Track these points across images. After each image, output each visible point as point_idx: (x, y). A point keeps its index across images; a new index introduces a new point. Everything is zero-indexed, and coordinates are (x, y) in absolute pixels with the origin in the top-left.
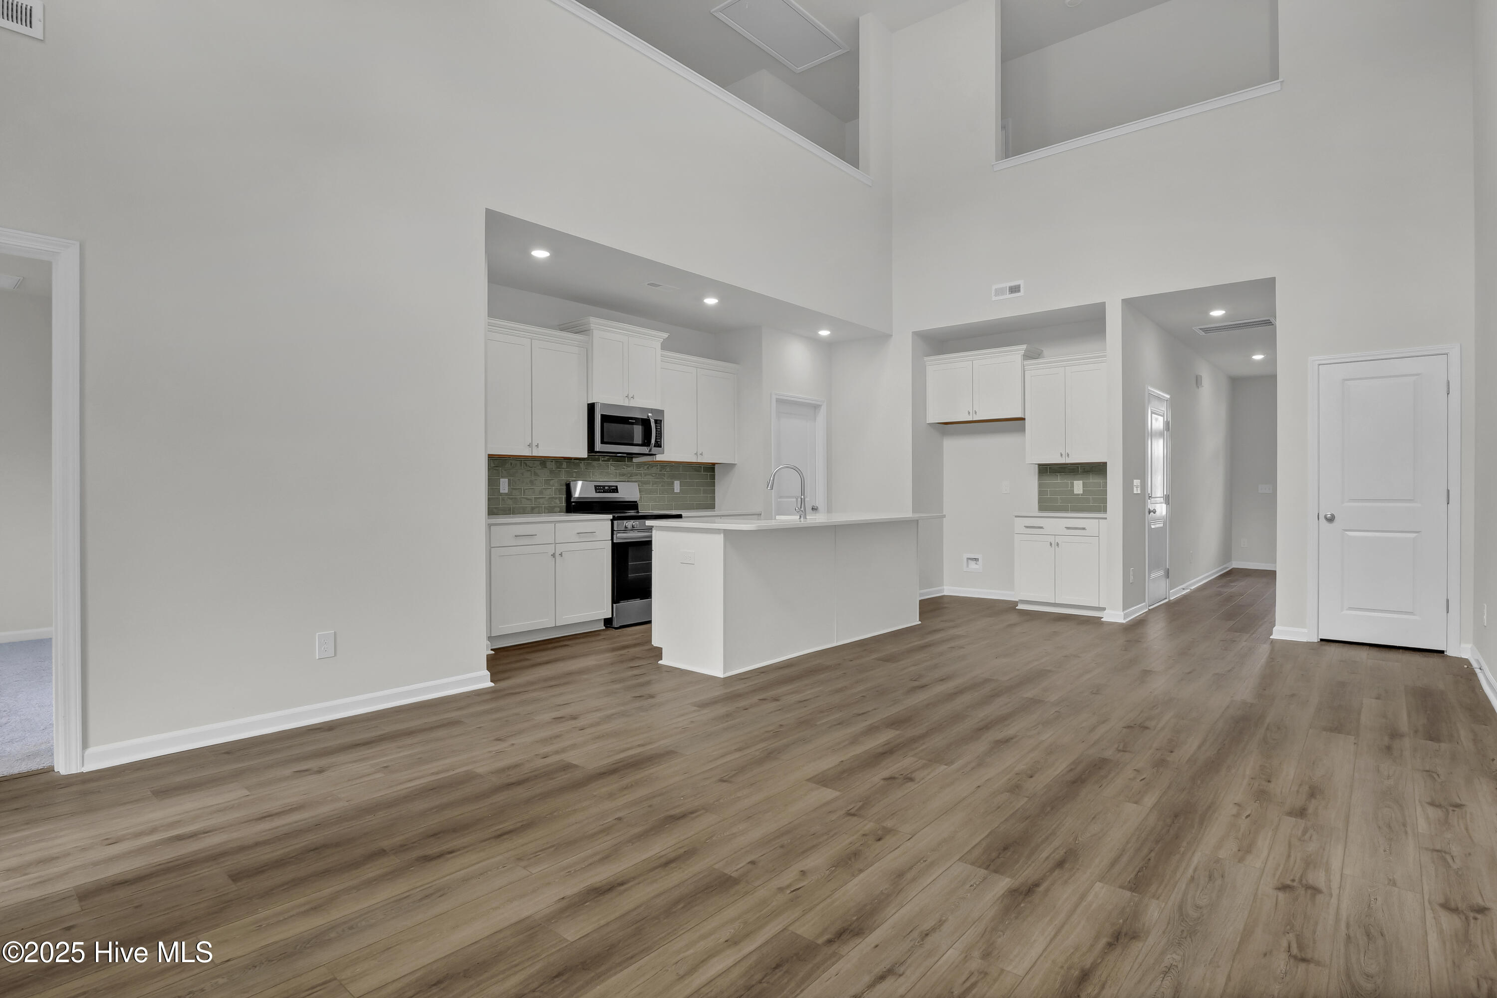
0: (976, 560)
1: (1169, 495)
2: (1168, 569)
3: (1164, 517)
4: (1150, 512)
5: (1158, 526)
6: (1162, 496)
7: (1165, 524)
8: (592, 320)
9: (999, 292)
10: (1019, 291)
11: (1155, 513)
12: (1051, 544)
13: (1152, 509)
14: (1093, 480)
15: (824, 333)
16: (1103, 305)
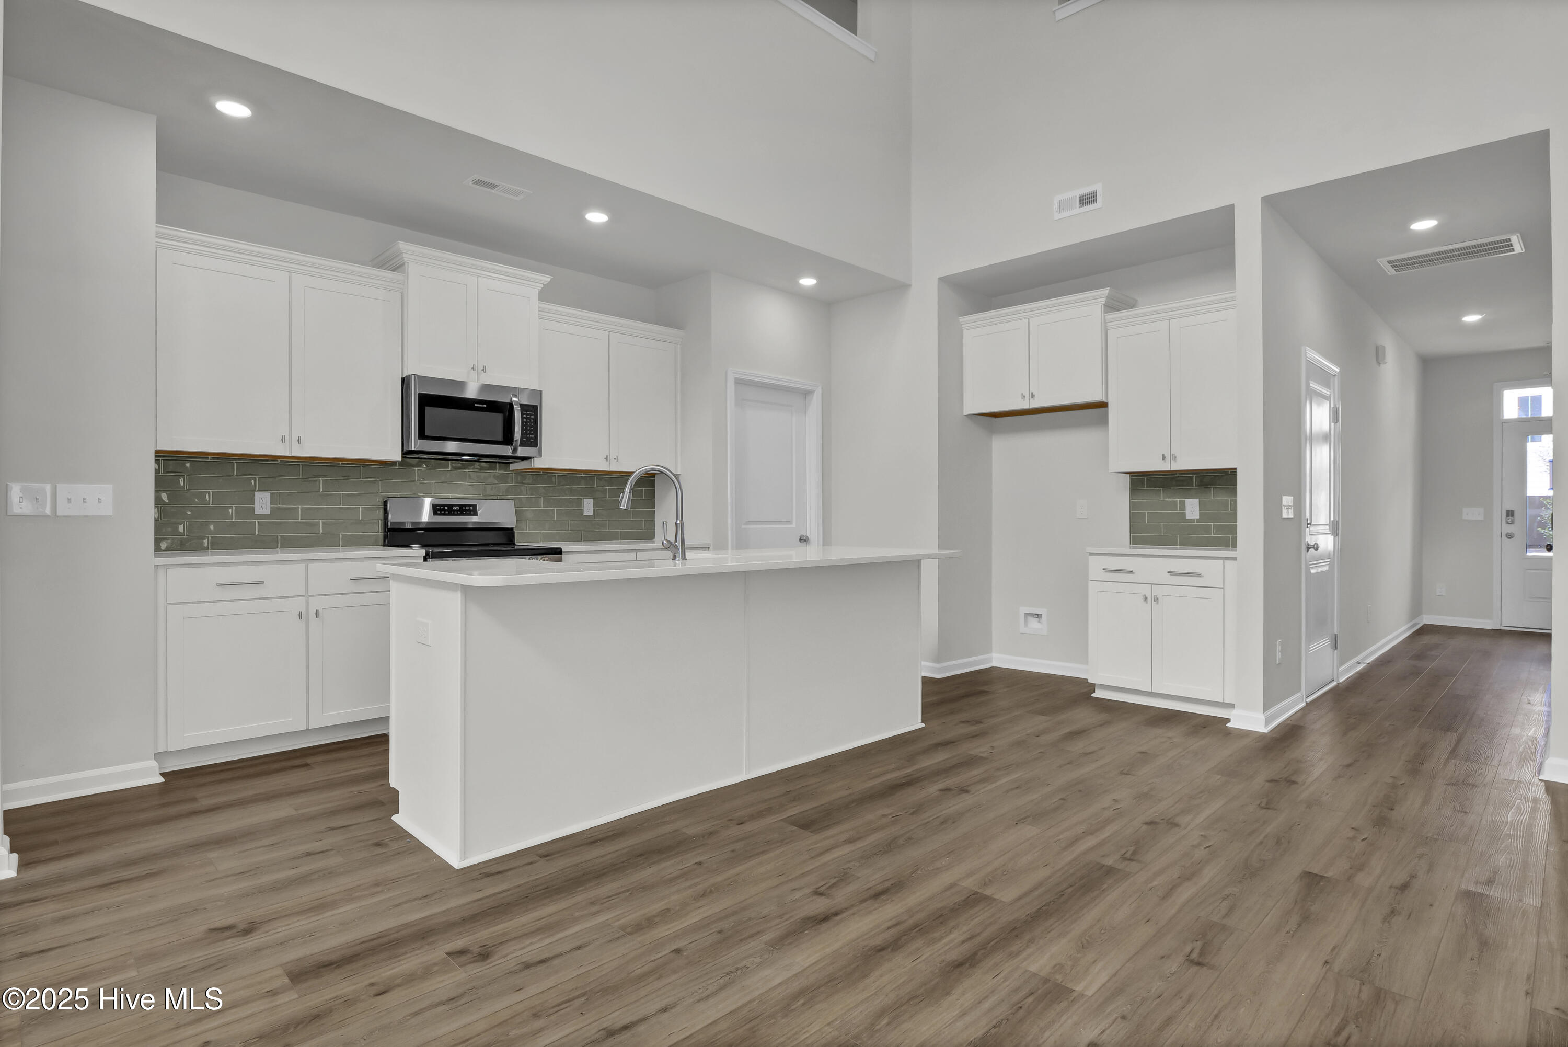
0: (1038, 616)
1: (1337, 522)
2: (1336, 636)
3: (1329, 554)
4: (1308, 549)
5: (1320, 570)
6: (1328, 523)
7: (1331, 566)
8: (403, 246)
9: (1062, 206)
10: (1095, 201)
11: (1316, 550)
12: (1145, 598)
13: (1311, 543)
14: (1216, 497)
15: (808, 282)
16: (1229, 210)
